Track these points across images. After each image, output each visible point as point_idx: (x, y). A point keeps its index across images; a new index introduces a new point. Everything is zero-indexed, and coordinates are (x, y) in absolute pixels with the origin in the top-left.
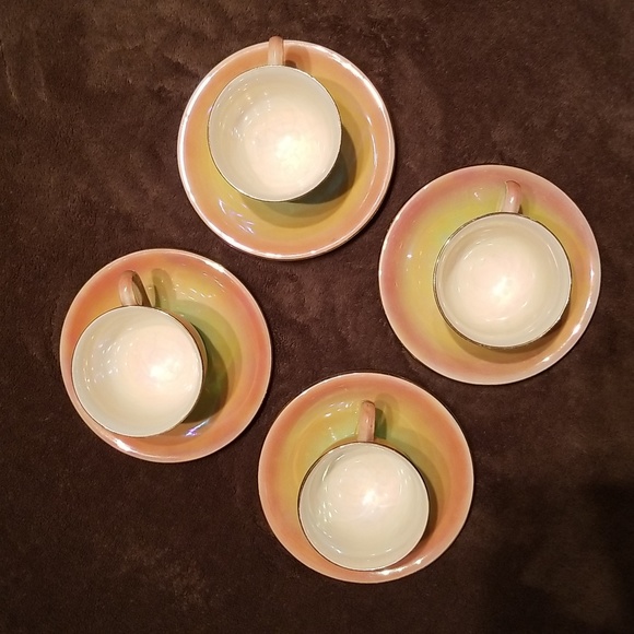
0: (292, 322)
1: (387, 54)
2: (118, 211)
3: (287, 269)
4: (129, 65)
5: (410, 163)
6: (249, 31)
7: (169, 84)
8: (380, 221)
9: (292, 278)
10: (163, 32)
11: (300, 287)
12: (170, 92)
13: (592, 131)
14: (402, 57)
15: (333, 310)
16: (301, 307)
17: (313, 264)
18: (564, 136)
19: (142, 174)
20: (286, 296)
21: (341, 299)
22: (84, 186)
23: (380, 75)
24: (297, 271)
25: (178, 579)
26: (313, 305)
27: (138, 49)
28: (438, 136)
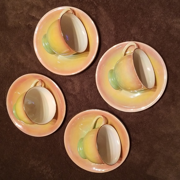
0: (71, 94)
1: (96, 8)
2: (20, 63)
3: (69, 78)
4: (19, 18)
5: (105, 43)
6: (54, 4)
7: (31, 23)
8: (96, 62)
9: (71, 81)
10: (28, 7)
11: (73, 83)
12: (32, 25)
13: (164, 28)
14: (101, 9)
15: (84, 90)
16: (74, 89)
17: (77, 76)
18: (154, 30)
19: (26, 51)
20: (69, 86)
21: (86, 87)
22: (10, 56)
23: (94, 15)
24: (72, 79)
25: (45, 170)
26: (78, 89)
27: (21, 13)
28: (113, 33)
